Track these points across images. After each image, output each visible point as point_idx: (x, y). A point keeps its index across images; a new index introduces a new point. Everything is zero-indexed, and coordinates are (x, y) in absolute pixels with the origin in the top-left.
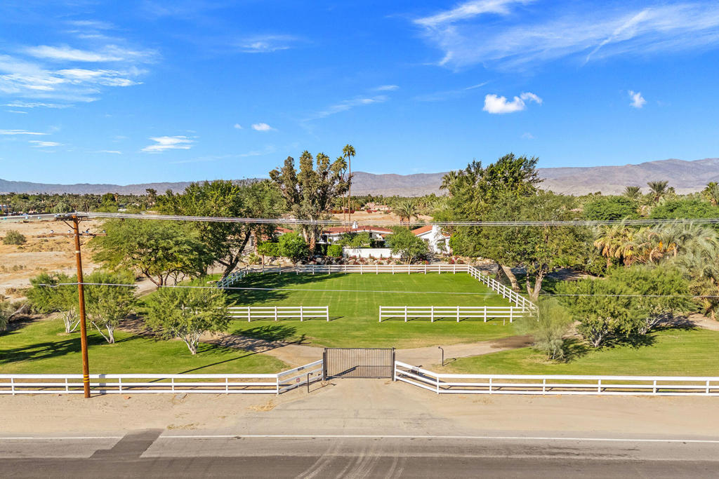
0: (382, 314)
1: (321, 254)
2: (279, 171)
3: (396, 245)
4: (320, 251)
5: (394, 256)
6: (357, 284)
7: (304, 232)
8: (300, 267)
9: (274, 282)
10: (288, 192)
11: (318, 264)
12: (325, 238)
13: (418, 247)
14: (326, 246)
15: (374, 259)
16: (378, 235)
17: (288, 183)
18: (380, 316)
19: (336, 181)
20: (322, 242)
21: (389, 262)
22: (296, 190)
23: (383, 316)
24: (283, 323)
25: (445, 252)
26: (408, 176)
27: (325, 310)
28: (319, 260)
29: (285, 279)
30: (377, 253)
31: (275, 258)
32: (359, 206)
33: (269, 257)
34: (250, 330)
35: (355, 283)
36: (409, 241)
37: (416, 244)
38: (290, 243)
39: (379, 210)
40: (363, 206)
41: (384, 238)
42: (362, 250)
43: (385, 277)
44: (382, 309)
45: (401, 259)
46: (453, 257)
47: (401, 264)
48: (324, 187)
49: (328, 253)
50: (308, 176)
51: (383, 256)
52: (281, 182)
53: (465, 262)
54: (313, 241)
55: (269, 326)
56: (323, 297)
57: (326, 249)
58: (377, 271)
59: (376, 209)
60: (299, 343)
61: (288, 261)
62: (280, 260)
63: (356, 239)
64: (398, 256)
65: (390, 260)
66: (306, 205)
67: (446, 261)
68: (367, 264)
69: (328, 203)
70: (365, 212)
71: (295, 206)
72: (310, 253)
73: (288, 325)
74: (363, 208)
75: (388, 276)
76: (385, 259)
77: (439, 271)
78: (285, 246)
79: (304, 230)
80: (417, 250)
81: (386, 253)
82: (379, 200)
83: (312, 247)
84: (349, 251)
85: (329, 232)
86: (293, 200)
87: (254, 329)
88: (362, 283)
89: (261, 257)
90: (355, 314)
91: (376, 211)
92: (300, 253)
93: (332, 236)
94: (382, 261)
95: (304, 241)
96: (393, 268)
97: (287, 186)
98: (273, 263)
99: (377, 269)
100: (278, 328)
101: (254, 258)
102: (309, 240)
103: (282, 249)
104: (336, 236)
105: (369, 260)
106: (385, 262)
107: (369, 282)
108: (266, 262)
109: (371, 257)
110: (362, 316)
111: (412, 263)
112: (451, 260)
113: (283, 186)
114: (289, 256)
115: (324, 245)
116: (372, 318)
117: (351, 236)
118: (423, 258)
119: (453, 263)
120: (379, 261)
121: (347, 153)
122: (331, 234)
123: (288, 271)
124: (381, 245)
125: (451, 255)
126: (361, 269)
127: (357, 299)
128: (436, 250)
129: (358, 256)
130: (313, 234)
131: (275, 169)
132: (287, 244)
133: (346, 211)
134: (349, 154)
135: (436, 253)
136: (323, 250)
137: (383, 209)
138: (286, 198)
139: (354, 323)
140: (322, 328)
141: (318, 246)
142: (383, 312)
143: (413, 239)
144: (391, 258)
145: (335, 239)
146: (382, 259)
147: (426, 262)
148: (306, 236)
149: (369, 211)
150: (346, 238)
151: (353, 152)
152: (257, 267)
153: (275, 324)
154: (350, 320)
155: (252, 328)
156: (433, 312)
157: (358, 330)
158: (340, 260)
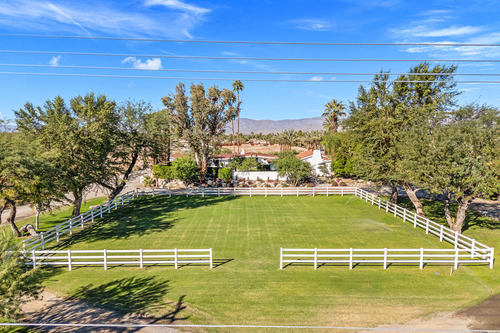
0: (284, 258)
1: (212, 177)
2: (171, 97)
3: (283, 169)
4: (211, 174)
5: (280, 179)
6: (247, 209)
7: (196, 156)
8: (191, 190)
9: (163, 207)
10: (180, 118)
11: (209, 186)
12: (217, 163)
13: (304, 170)
14: (217, 169)
15: (262, 181)
16: (263, 160)
17: (179, 109)
18: (282, 261)
19: (225, 107)
20: (213, 166)
21: (276, 184)
22: (187, 116)
23: (284, 261)
24: (151, 272)
25: (328, 175)
26: (278, 121)
27: (208, 253)
28: (209, 182)
29: (177, 202)
30: (264, 175)
31: (169, 180)
32: (245, 141)
33: (163, 180)
34: (102, 287)
35: (245, 206)
36: (295, 164)
37: (302, 167)
38: (182, 166)
39: (259, 143)
40: (247, 140)
41: (269, 162)
42: (250, 173)
43: (274, 200)
44: (284, 253)
45: (287, 181)
46: (335, 180)
47: (287, 186)
48: (214, 112)
49: (219, 175)
50: (198, 101)
51: (270, 179)
52: (173, 108)
53: (347, 184)
54: (204, 165)
55: (131, 280)
56: (209, 226)
57: (217, 172)
58: (266, 194)
59: (258, 143)
60: (170, 318)
61: (181, 184)
62: (173, 182)
63: (244, 163)
64: (284, 179)
65: (276, 182)
66: (196, 130)
67: (329, 183)
68: (255, 186)
69: (218, 128)
70: (250, 145)
71: (186, 132)
72: (201, 175)
73: (159, 275)
74: (248, 142)
75: (277, 199)
76: (272, 181)
77: (327, 193)
78: (177, 169)
79: (196, 154)
80: (304, 173)
81: (273, 175)
82: (259, 137)
83: (204, 170)
84: (238, 174)
85: (221, 158)
86: (185, 125)
87: (109, 284)
88: (252, 207)
89: (155, 179)
90: (247, 253)
91: (257, 144)
92: (192, 176)
93: (223, 161)
94: (269, 184)
95: (196, 164)
96: (282, 191)
97: (179, 111)
98: (167, 185)
99: (266, 192)
100: (140, 284)
101: (148, 181)
102: (201, 164)
103: (175, 173)
104: (226, 161)
105: (257, 183)
106: (272, 184)
107: (259, 206)
108: (160, 184)
109: (259, 180)
110: (256, 258)
111: (298, 185)
112: (334, 181)
113: (175, 112)
114: (182, 178)
115: (215, 168)
116: (269, 262)
117: (240, 159)
118: (307, 180)
119: (336, 185)
120: (266, 183)
121: (236, 87)
122: (223, 159)
123: (181, 193)
124: (267, 168)
125: (332, 177)
126: (250, 191)
127: (248, 229)
128: (318, 172)
129: (246, 179)
130: (204, 158)
131: (168, 96)
132: (179, 168)
133: (236, 144)
134: (238, 88)
135: (318, 176)
136: (214, 173)
137: (263, 143)
138: (178, 124)
139: (247, 271)
140: (203, 282)
141: (209, 170)
142: (286, 255)
143: (299, 163)
144: (277, 180)
145: (226, 163)
146: (269, 181)
147: (311, 184)
148: (197, 160)
149: (252, 144)
150: (235, 162)
151: (241, 86)
152: (148, 190)
153: (141, 274)
154: (242, 265)
155: (105, 282)
156: (351, 255)
157: (252, 287)
158: (231, 182)
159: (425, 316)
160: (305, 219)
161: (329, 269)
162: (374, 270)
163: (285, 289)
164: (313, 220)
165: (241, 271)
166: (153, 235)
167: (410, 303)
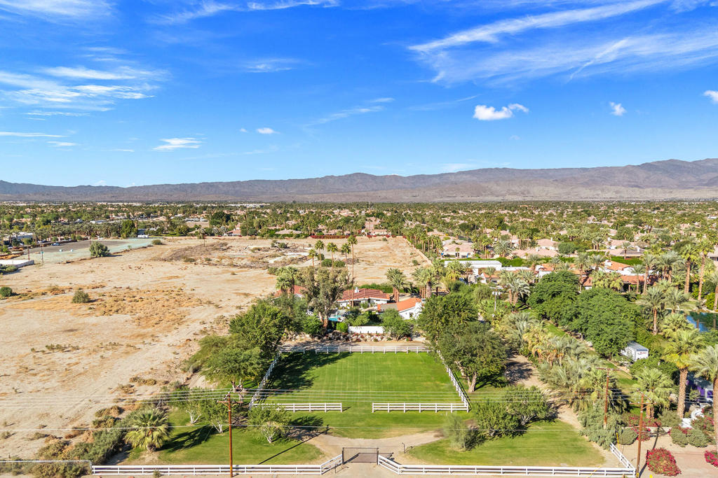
1: (332, 328)
3: (387, 327)
4: (331, 326)
11: (330, 339)
15: (371, 335)
18: (373, 409)
21: (382, 338)
23: (375, 409)
24: (315, 413)
27: (340, 405)
28: (330, 335)
29: (308, 360)
34: (296, 421)
36: (396, 325)
37: (401, 327)
38: (309, 325)
39: (379, 234)
42: (363, 327)
43: (378, 357)
49: (337, 327)
51: (378, 332)
54: (326, 321)
55: (306, 417)
57: (336, 325)
60: (326, 433)
61: (308, 336)
62: (301, 334)
65: (383, 335)
68: (366, 341)
73: (318, 415)
75: (380, 356)
76: (379, 335)
77: (417, 351)
79: (319, 312)
80: (402, 331)
84: (353, 329)
88: (362, 365)
90: (358, 404)
91: (375, 236)
94: (377, 337)
95: (320, 321)
98: (297, 338)
100: (311, 419)
102: (323, 320)
105: (367, 337)
106: (379, 338)
107: (367, 364)
109: (369, 333)
110: (362, 406)
111: (399, 339)
115: (334, 322)
116: (368, 409)
118: (407, 335)
120: (375, 337)
127: (359, 387)
129: (359, 333)
136: (333, 326)
137: (383, 233)
139: (357, 413)
140: (338, 419)
141: (330, 323)
142: (375, 406)
146: (377, 334)
147: (409, 338)
149: (369, 236)
153: (311, 415)
154: (355, 411)
155: (297, 418)
156: (404, 406)
157: (359, 421)
158: (347, 337)
159: (422, 432)
160: (394, 378)
161: (395, 412)
162: (415, 413)
163: (373, 421)
164: (398, 379)
165: (355, 413)
166: (304, 391)
167: (418, 427)
